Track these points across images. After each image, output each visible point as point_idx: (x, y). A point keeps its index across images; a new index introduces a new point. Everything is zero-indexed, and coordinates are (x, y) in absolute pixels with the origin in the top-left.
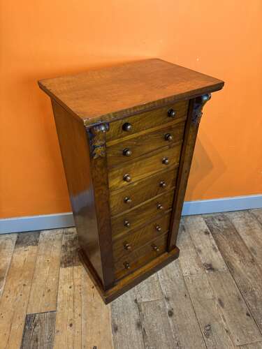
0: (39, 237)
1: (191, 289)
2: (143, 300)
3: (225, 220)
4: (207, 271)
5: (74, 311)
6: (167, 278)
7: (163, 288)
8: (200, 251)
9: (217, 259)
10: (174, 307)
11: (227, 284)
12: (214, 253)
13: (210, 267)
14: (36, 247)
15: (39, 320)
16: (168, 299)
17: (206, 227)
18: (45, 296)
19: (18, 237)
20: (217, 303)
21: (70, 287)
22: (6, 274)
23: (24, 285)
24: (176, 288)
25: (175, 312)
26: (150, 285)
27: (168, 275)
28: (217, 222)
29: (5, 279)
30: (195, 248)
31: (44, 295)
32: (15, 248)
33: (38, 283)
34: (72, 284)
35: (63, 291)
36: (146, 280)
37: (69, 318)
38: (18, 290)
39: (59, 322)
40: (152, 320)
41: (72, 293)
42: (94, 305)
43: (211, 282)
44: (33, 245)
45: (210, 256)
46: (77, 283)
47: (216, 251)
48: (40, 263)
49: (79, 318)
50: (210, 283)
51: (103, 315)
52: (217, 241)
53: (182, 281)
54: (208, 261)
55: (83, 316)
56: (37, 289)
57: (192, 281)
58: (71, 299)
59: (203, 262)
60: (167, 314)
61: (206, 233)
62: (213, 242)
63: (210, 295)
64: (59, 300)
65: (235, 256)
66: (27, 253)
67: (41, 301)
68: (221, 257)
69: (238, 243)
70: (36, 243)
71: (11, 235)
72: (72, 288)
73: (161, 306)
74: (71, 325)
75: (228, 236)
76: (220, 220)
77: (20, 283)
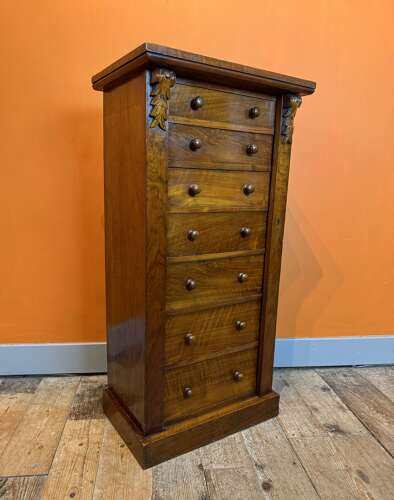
0: (38, 383)
1: (304, 455)
2: (214, 467)
3: (354, 376)
4: (331, 435)
5: (82, 475)
6: (257, 440)
7: (252, 453)
8: (316, 410)
9: (347, 420)
10: (274, 478)
11: (371, 452)
12: (340, 413)
13: (336, 429)
14: (30, 395)
15: (13, 485)
16: (261, 467)
17: (323, 383)
18: (32, 454)
19: (3, 383)
20: (355, 475)
21: (81, 445)
24: (276, 454)
25: (276, 485)
26: (228, 447)
27: (260, 436)
28: (342, 378)
30: (306, 405)
31: (29, 453)
33: (23, 438)
34: (85, 440)
35: (66, 449)
36: (220, 441)
37: (70, 486)
39: (51, 489)
40: (232, 493)
41: (82, 453)
42: (121, 469)
43: (340, 448)
44: (26, 391)
45: (335, 417)
46: (95, 439)
47: (344, 411)
48: (33, 413)
49: (90, 485)
50: (337, 450)
51: (136, 484)
52: (344, 400)
53: (287, 445)
54: (331, 422)
55: (98, 483)
56: (19, 444)
57: (305, 445)
58: (80, 459)
59: (322, 422)
60: (261, 488)
61: (324, 389)
62: (338, 399)
63: (340, 465)
64: (56, 460)
65: (379, 417)
66: (13, 401)
67: (22, 461)
68: (354, 418)
69: (381, 401)
70: (33, 390)
72: (85, 445)
73: (249, 476)
74: (72, 495)
75: (362, 394)
76: (345, 376)
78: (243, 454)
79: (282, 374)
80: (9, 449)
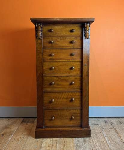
0: (35, 120)
7: (110, 147)
14: (32, 124)
18: (35, 144)
19: (23, 120)
21: (50, 141)
22: (14, 133)
23: (23, 138)
26: (102, 144)
27: (113, 141)
29: (13, 134)
31: (34, 143)
32: (21, 123)
35: (46, 142)
38: (19, 139)
41: (51, 144)
44: (31, 123)
46: (55, 139)
56: (30, 140)
64: (43, 146)
66: (27, 125)
67: (32, 145)
70: (33, 122)
71: (20, 119)
72: (52, 141)
77: (21, 137)
78: (107, 147)
79: (119, 120)
80: (27, 141)
